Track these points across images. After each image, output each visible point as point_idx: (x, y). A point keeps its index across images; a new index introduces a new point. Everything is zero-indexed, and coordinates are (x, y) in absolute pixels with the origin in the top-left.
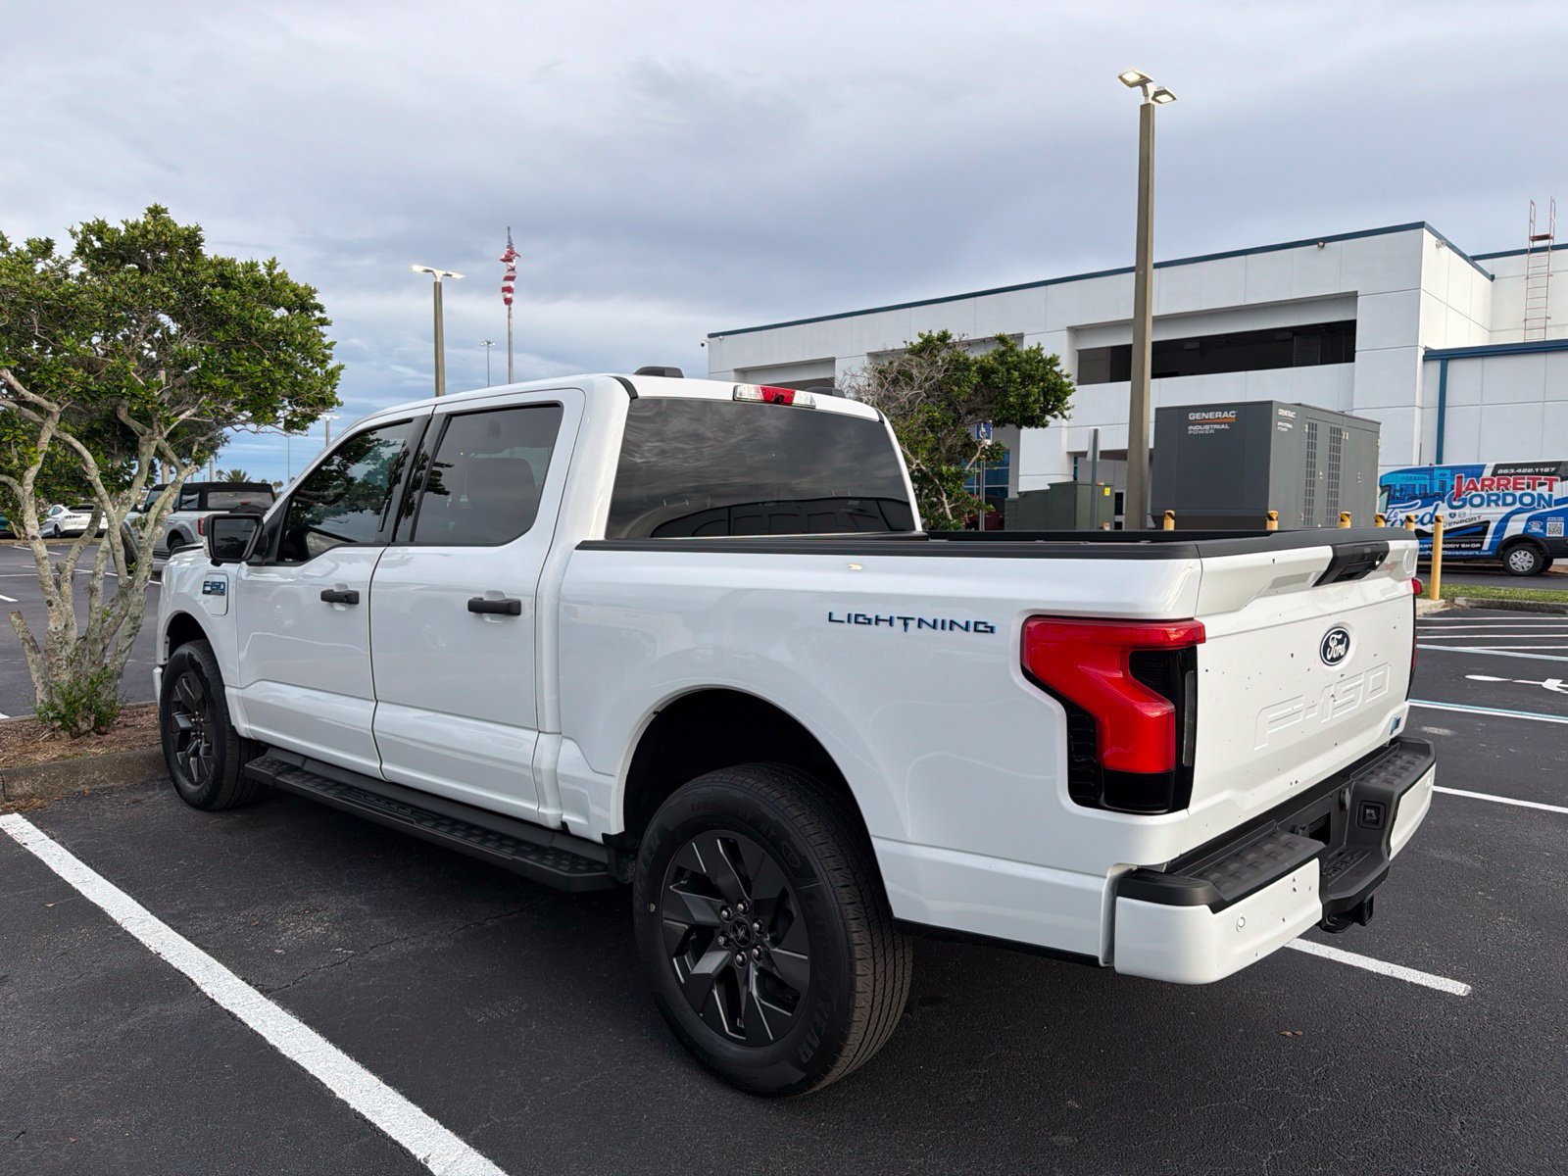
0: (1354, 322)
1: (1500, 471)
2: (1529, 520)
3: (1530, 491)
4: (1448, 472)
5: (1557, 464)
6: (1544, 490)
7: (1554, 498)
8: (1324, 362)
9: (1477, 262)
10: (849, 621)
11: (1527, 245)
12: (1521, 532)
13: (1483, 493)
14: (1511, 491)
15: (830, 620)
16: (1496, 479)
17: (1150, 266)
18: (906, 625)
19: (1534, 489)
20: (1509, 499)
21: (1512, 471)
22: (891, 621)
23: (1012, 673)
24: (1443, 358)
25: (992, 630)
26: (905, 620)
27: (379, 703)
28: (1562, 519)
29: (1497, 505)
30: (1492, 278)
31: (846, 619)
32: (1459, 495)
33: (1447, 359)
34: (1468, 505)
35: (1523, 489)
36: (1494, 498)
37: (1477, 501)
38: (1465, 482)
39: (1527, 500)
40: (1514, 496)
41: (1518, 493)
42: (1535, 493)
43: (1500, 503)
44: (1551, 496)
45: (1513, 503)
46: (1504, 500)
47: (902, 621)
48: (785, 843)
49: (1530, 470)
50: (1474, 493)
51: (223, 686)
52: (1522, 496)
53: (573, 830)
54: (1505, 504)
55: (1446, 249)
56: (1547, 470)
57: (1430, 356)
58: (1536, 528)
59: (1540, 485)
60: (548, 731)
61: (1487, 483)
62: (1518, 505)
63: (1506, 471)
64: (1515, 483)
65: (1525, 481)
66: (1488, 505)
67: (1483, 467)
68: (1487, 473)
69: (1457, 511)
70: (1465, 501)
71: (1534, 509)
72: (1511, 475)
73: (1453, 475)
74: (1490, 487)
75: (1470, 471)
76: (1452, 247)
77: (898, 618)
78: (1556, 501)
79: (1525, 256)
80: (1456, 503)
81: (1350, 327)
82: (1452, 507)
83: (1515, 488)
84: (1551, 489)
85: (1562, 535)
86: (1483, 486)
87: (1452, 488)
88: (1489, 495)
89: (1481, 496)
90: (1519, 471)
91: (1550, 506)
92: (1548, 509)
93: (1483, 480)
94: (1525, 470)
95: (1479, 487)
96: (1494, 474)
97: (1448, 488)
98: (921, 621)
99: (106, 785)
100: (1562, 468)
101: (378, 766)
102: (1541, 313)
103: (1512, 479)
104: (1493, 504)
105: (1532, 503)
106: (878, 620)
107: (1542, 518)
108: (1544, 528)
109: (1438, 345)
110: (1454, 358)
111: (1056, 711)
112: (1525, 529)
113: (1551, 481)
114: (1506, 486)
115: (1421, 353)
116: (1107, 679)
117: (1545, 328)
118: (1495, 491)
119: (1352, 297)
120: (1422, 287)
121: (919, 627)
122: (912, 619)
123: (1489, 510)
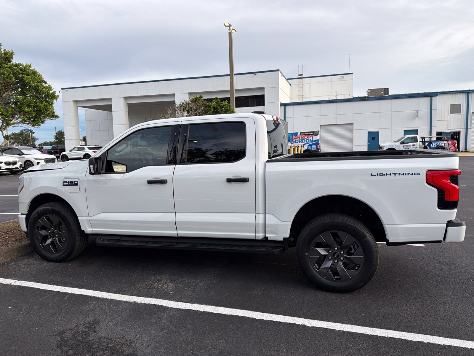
0: (264, 95)
1: (301, 134)
2: (308, 146)
3: (308, 139)
4: (290, 134)
5: (313, 132)
6: (311, 138)
7: (313, 140)
8: (257, 106)
9: (288, 80)
10: (378, 175)
11: (298, 77)
12: (306, 149)
13: (298, 139)
14: (304, 139)
15: (372, 175)
16: (301, 136)
17: (234, 75)
18: (395, 175)
19: (309, 138)
20: (304, 141)
21: (304, 134)
22: (391, 174)
23: (425, 184)
24: (285, 105)
25: (419, 174)
26: (395, 174)
27: (176, 213)
28: (315, 145)
29: (301, 142)
30: (290, 85)
31: (377, 175)
32: (293, 140)
33: (286, 106)
34: (295, 143)
35: (306, 138)
36: (300, 141)
37: (297, 141)
38: (294, 137)
39: (308, 141)
40: (305, 140)
41: (306, 139)
42: (309, 139)
43: (302, 142)
44: (312, 140)
45: (305, 142)
46: (303, 141)
47: (394, 174)
48: (357, 230)
49: (308, 134)
50: (296, 139)
51: (77, 217)
52: (306, 140)
53: (269, 239)
54: (303, 142)
55: (283, 77)
56: (311, 133)
57: (282, 105)
58: (310, 148)
59: (310, 137)
60: (260, 213)
61: (299, 137)
62: (306, 142)
63: (303, 134)
64: (305, 137)
65: (307, 136)
66: (299, 142)
67: (298, 133)
68: (299, 134)
69: (293, 144)
70: (294, 141)
71: (309, 143)
72: (304, 135)
73: (291, 135)
74: (299, 138)
75: (295, 134)
76: (284, 76)
77: (393, 173)
78: (314, 141)
79: (297, 80)
80: (292, 142)
81: (263, 96)
82: (291, 143)
83: (305, 138)
84: (312, 138)
85: (315, 149)
86: (298, 138)
87: (291, 138)
88: (299, 140)
89: (298, 140)
90: (305, 134)
91: (312, 142)
92: (312, 143)
93: (298, 136)
94: (307, 134)
95: (297, 138)
96: (300, 135)
97: (290, 139)
98: (399, 174)
99: (4, 261)
100: (315, 133)
101: (176, 232)
102: (301, 94)
103: (304, 136)
104: (300, 142)
105: (309, 142)
106: (386, 174)
107: (311, 145)
108: (311, 147)
109: (283, 102)
110: (287, 105)
111: (436, 190)
112: (308, 148)
113: (312, 136)
114: (303, 137)
115: (280, 104)
116: (447, 182)
117: (302, 98)
118: (301, 139)
119: (263, 89)
120: (280, 87)
121: (399, 175)
122: (397, 173)
123: (299, 144)
